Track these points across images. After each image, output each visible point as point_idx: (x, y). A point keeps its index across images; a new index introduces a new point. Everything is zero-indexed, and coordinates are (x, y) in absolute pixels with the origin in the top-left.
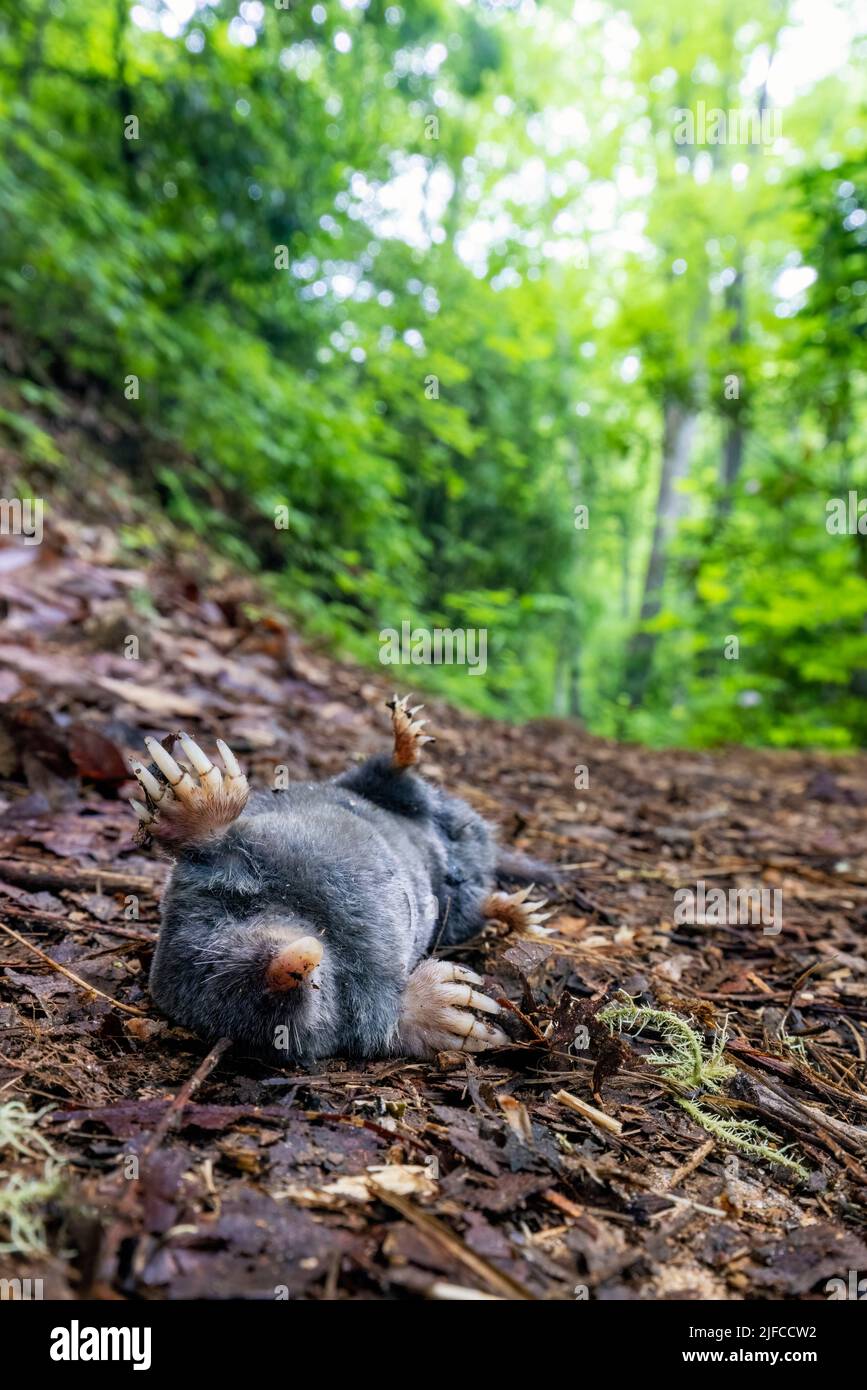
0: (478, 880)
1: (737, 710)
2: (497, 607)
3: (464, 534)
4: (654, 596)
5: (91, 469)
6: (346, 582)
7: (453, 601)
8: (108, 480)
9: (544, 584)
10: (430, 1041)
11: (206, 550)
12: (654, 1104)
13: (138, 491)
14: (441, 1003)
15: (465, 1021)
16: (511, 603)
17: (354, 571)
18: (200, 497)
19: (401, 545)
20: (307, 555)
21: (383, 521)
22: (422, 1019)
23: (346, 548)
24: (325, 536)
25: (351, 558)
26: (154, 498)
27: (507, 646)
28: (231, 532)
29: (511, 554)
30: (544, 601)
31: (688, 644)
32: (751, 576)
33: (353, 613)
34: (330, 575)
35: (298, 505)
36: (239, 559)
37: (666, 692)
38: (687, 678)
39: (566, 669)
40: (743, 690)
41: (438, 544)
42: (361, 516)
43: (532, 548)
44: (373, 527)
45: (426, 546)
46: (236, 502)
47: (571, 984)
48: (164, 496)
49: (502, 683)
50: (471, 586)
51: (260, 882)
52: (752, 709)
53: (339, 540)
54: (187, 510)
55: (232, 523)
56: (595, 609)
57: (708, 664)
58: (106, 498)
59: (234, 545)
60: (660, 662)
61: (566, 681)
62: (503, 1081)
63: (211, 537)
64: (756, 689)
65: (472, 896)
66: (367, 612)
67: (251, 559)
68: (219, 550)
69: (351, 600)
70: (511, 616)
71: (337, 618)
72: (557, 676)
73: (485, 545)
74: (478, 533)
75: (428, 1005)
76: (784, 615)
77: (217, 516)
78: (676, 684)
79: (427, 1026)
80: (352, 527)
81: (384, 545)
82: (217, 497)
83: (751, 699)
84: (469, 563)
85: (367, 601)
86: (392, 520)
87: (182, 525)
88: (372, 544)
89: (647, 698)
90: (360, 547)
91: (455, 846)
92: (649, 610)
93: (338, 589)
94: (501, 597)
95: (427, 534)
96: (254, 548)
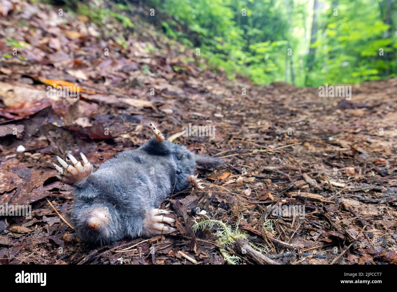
0: (188, 171)
1: (341, 68)
2: (265, 47)
3: (254, 26)
4: (314, 36)
5: (143, 26)
6: (219, 47)
7: (252, 47)
8: (148, 28)
9: (280, 37)
10: (151, 233)
11: (178, 44)
12: (212, 251)
13: (157, 30)
14: (154, 222)
15: (161, 226)
16: (269, 45)
17: (221, 43)
18: (175, 28)
19: (234, 33)
20: (207, 41)
21: (229, 27)
22: (149, 226)
23: (218, 36)
24: (212, 34)
25: (220, 39)
26: (161, 31)
27: (270, 58)
28: (185, 37)
29: (269, 30)
30: (279, 43)
31: (326, 49)
32: (344, 25)
33: (223, 56)
34: (215, 46)
35: (203, 26)
36: (188, 45)
37: (320, 65)
38: (326, 59)
39: (289, 62)
40: (343, 62)
41: (246, 31)
42: (221, 26)
43: (275, 27)
44: (225, 28)
45: (242, 32)
46: (185, 28)
47: (214, 201)
48: (164, 30)
49: (269, 69)
50: (258, 42)
51: (96, 194)
52: (346, 67)
53: (216, 34)
54: (171, 33)
55: (185, 35)
56: (296, 42)
57: (332, 55)
58: (148, 34)
59: (186, 41)
60: (317, 56)
61: (289, 65)
62: (169, 245)
63: (179, 39)
64: (347, 61)
65: (184, 177)
66: (227, 54)
67: (191, 44)
68: (182, 43)
69: (221, 52)
70: (270, 49)
71: (218, 57)
72: (286, 64)
73: (260, 29)
74: (258, 25)
75: (150, 223)
76: (354, 37)
77: (180, 33)
78: (323, 62)
79: (150, 229)
80: (219, 29)
81: (230, 34)
82: (180, 27)
83: (346, 64)
84: (256, 35)
85: (226, 51)
86: (231, 26)
87: (170, 37)
88: (226, 33)
89: (314, 68)
90: (223, 35)
91: (179, 162)
92: (313, 41)
93: (217, 49)
94: (266, 44)
95: (242, 28)
96: (192, 41)
